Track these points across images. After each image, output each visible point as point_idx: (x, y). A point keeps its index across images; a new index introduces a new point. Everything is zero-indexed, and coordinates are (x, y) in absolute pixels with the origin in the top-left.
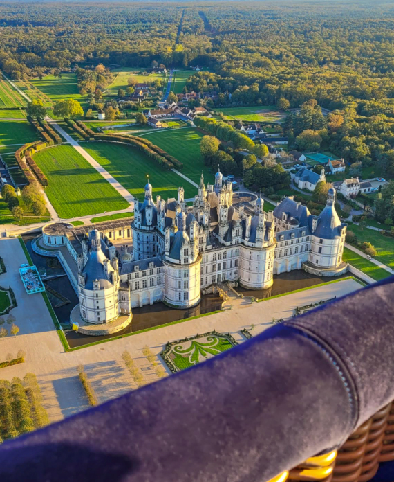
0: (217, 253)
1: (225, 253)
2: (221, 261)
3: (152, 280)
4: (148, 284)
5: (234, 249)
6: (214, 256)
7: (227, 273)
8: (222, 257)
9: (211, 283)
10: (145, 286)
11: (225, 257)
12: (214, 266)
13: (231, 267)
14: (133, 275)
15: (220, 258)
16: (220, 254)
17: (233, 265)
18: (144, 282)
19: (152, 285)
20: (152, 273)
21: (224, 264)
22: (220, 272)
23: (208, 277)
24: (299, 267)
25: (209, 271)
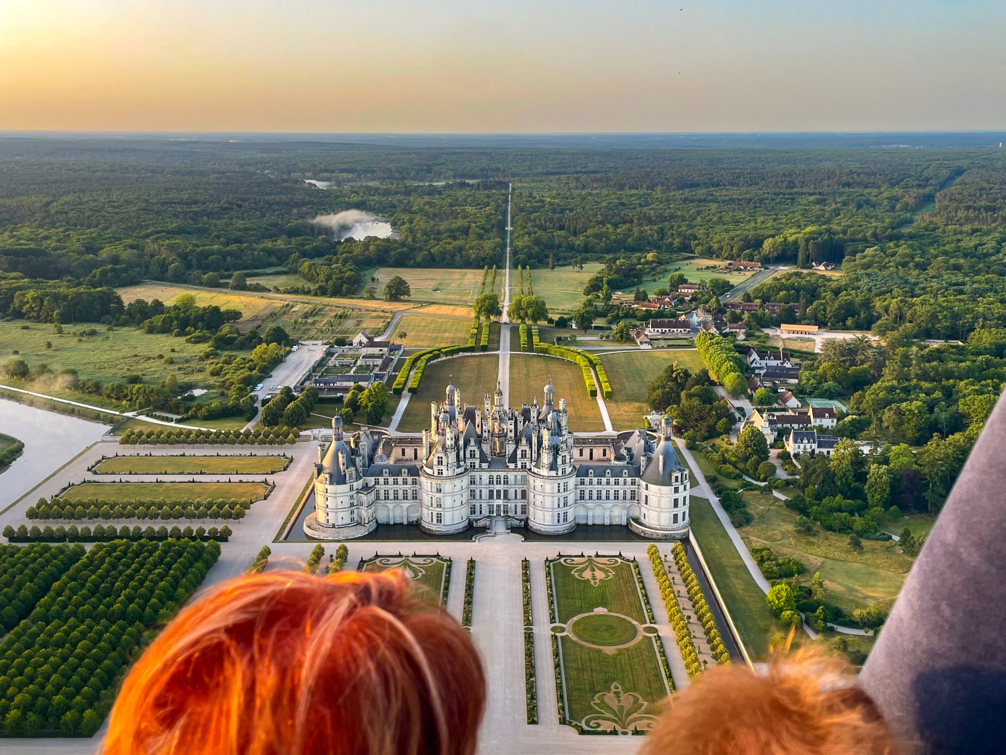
0: (495, 474)
1: (506, 477)
2: (501, 487)
3: (405, 492)
4: (401, 496)
5: (520, 475)
6: (491, 477)
7: (511, 505)
8: (502, 482)
9: (488, 514)
10: (396, 498)
11: (506, 482)
12: (491, 492)
13: (516, 498)
14: (381, 480)
15: (498, 483)
16: (498, 477)
17: (519, 496)
18: (396, 492)
19: (405, 498)
20: (405, 482)
21: (506, 492)
22: (500, 502)
23: (483, 505)
24: (624, 522)
25: (484, 497)
